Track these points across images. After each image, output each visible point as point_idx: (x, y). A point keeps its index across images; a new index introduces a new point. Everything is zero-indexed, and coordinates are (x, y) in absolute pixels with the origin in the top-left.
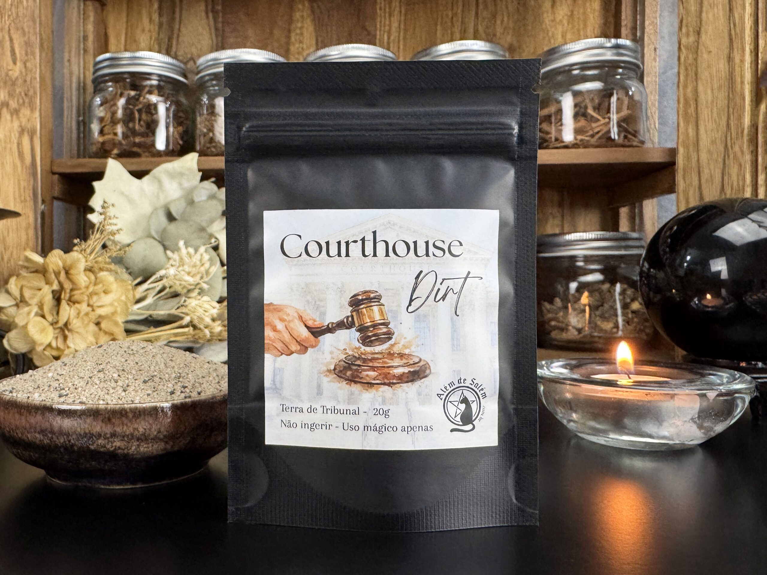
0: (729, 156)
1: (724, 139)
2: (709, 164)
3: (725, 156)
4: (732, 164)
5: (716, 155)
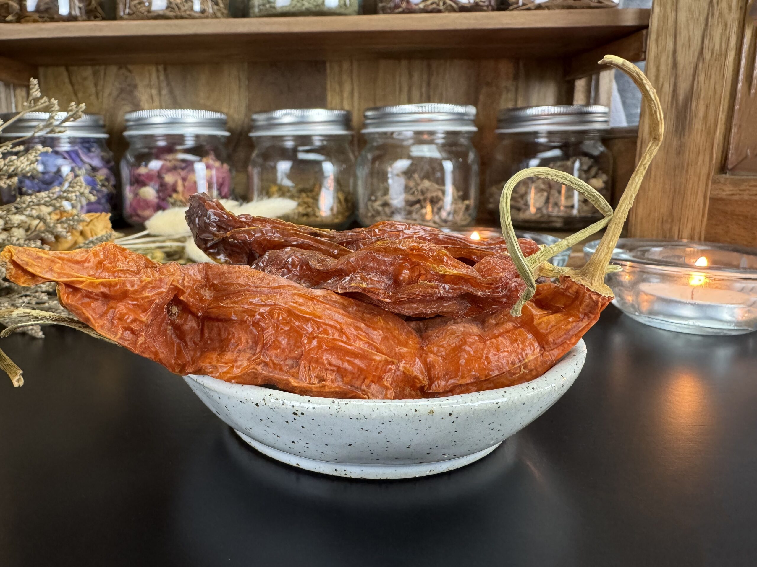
0: (713, 15)
2: (688, 24)
3: (708, 14)
4: (716, 23)
5: (697, 14)
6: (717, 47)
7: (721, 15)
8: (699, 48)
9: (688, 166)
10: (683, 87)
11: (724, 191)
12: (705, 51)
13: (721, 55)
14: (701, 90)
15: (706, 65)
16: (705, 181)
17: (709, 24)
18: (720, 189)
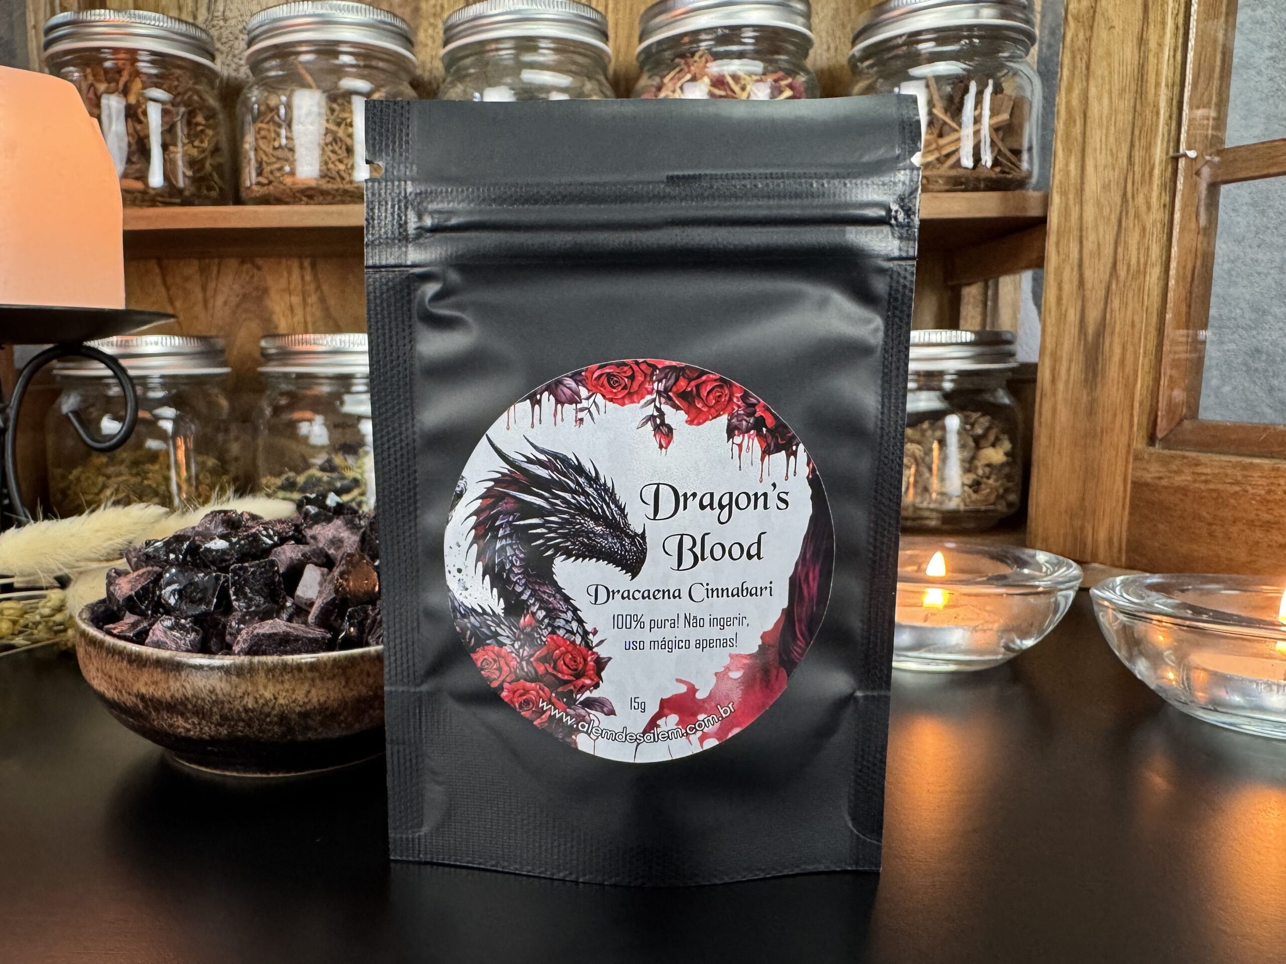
0: (1127, 212)
1: (1122, 181)
2: (1096, 224)
3: (1121, 212)
4: (1131, 225)
5: (1108, 210)
6: (1134, 261)
7: (1137, 216)
8: (1111, 260)
9: (1102, 432)
10: (1093, 315)
11: (1149, 472)
12: (1120, 265)
13: (1138, 271)
14: (1115, 322)
15: (1121, 285)
16: (1124, 456)
17: (1123, 224)
18: (1144, 469)
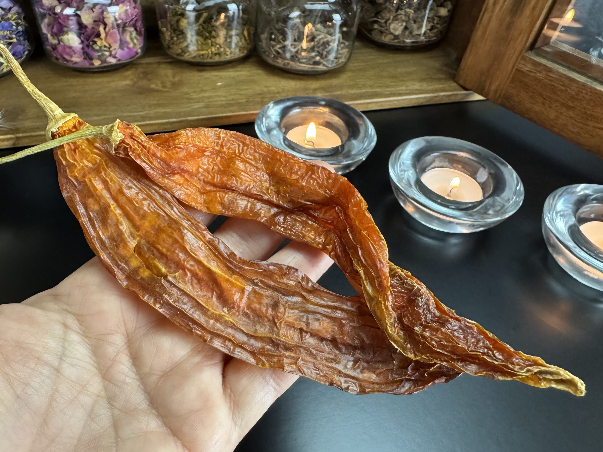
9: (511, 40)
11: (526, 67)
16: (517, 55)
18: (524, 65)
